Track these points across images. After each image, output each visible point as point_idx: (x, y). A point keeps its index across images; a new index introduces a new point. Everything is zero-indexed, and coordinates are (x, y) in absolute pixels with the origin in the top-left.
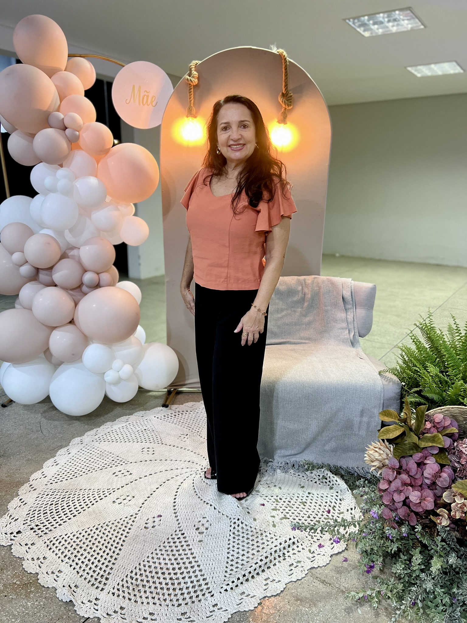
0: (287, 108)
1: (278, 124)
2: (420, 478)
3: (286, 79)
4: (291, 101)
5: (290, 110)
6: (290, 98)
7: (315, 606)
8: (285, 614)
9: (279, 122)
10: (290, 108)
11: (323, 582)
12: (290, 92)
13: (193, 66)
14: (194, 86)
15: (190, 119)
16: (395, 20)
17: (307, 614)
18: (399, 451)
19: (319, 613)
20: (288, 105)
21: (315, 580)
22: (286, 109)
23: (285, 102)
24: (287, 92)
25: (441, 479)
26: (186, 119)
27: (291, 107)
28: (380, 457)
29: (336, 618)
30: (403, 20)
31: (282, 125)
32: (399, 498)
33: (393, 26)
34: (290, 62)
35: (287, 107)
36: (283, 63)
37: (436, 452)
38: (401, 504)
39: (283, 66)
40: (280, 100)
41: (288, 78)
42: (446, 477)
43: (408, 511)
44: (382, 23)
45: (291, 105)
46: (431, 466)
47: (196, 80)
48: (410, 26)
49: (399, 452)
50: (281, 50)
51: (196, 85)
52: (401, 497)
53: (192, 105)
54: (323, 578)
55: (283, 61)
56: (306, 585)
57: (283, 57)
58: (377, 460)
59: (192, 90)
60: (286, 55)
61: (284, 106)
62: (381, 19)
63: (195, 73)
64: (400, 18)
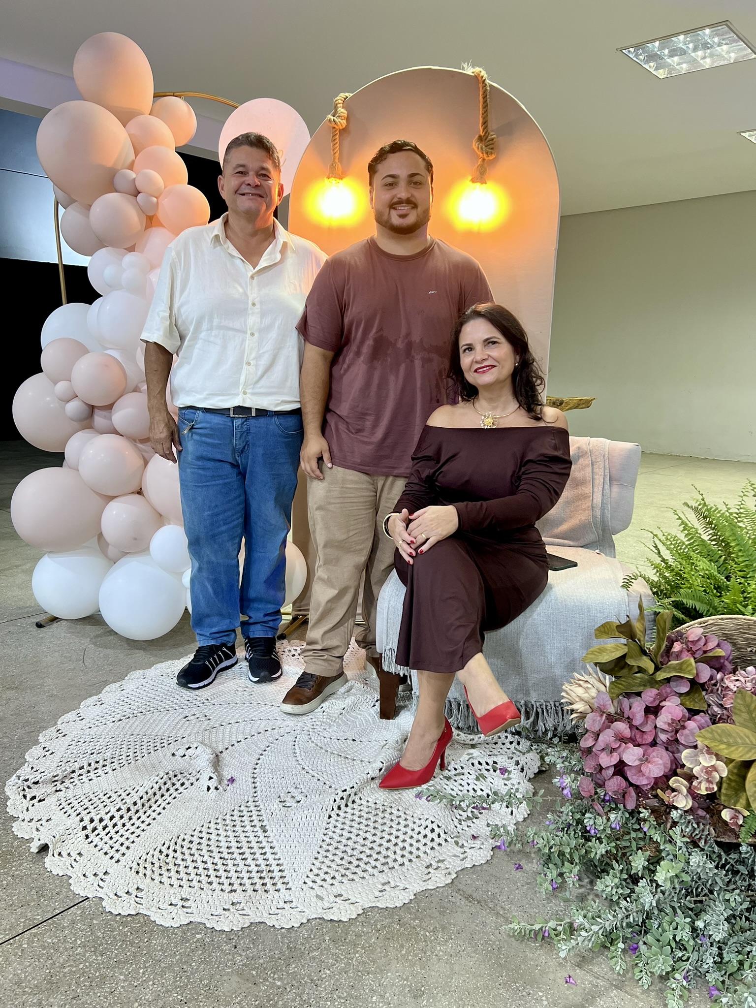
0: (487, 159)
1: (471, 183)
2: (651, 731)
3: (485, 112)
4: (491, 146)
5: (493, 163)
6: (491, 142)
7: (443, 930)
8: (388, 936)
9: (473, 181)
10: (491, 158)
11: (468, 897)
12: (491, 133)
13: (340, 101)
14: (340, 131)
15: (333, 180)
16: (706, 46)
17: (426, 941)
18: (620, 686)
19: (446, 941)
20: (487, 153)
21: (454, 894)
22: (484, 160)
23: (482, 148)
24: (486, 133)
25: (686, 732)
26: (326, 180)
27: (493, 156)
28: (586, 695)
29: (474, 952)
30: (719, 45)
31: (478, 185)
32: (608, 761)
33: (704, 58)
34: (491, 86)
35: (485, 155)
36: (481, 88)
37: (685, 689)
38: (611, 771)
39: (481, 93)
40: (475, 145)
41: (489, 111)
42: (695, 728)
43: (624, 784)
44: (683, 53)
45: (491, 153)
46: (672, 709)
47: (345, 121)
48: (733, 55)
49: (620, 688)
50: (477, 69)
51: (343, 129)
52: (613, 759)
53: (337, 161)
54: (470, 892)
55: (481, 85)
56: (437, 899)
57: (480, 79)
58: (582, 699)
59: (337, 136)
60: (485, 76)
61: (481, 155)
62: (681, 45)
63: (343, 110)
64: (714, 42)
